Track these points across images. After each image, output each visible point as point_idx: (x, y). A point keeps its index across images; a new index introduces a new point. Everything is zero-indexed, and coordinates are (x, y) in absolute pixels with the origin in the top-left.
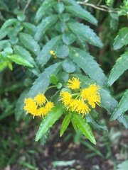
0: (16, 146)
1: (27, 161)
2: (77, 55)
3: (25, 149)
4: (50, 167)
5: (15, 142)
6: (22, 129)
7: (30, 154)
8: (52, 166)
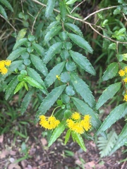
0: (10, 117)
1: (19, 130)
2: (76, 82)
3: (18, 121)
4: (40, 136)
5: (9, 114)
6: (15, 102)
7: (23, 125)
8: (42, 135)
